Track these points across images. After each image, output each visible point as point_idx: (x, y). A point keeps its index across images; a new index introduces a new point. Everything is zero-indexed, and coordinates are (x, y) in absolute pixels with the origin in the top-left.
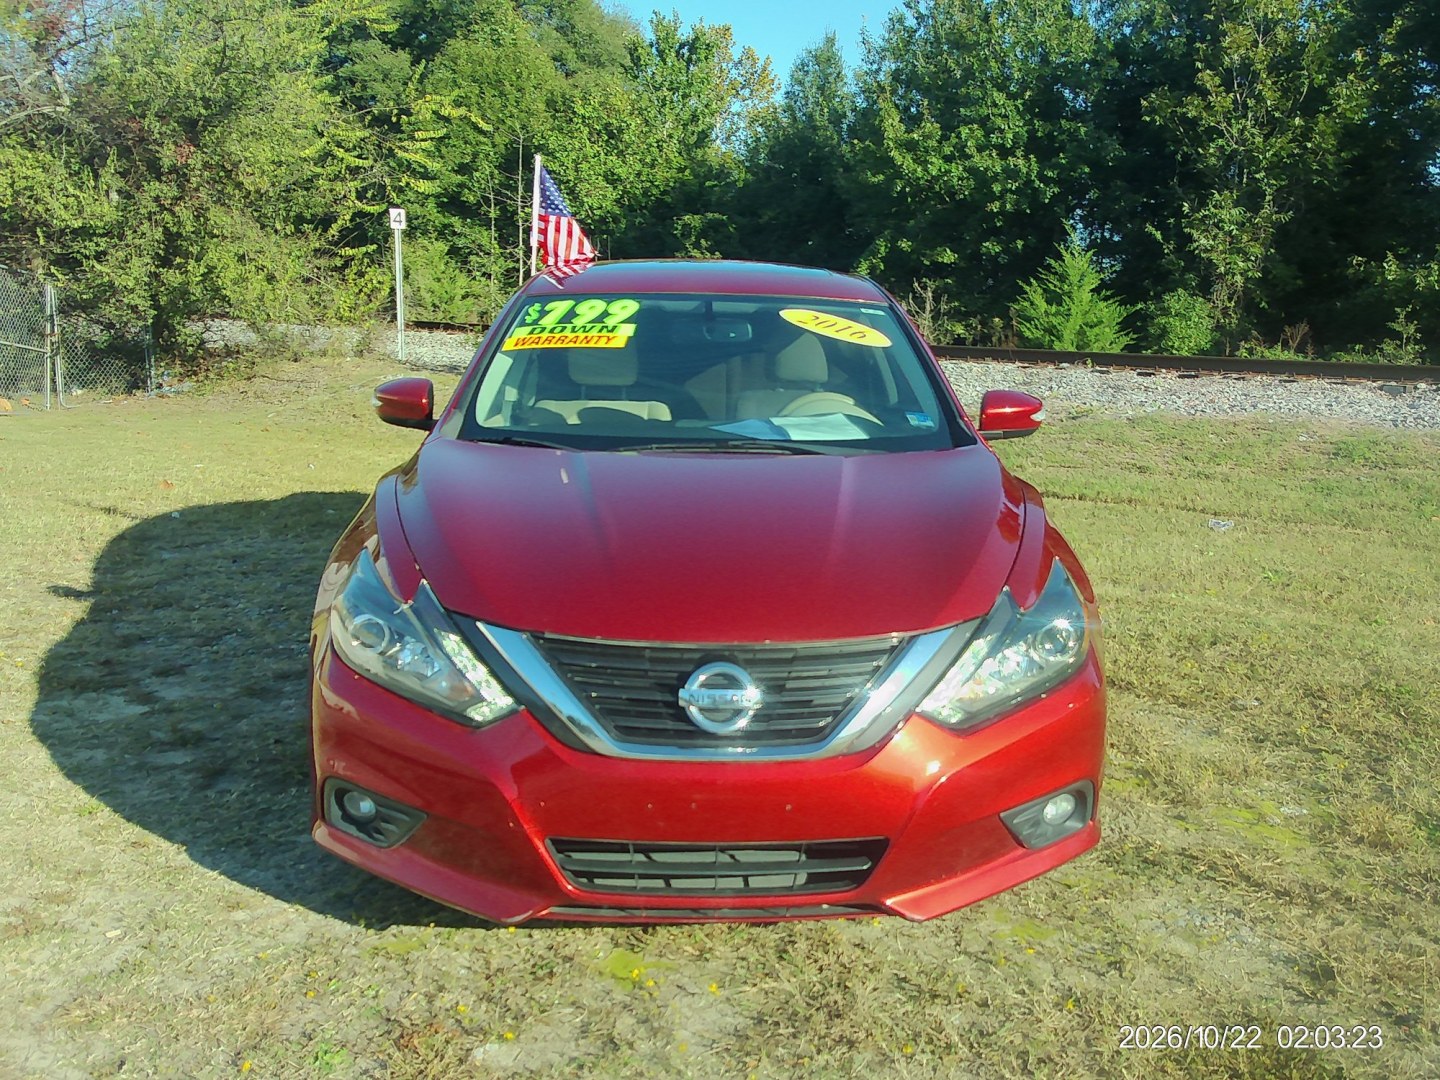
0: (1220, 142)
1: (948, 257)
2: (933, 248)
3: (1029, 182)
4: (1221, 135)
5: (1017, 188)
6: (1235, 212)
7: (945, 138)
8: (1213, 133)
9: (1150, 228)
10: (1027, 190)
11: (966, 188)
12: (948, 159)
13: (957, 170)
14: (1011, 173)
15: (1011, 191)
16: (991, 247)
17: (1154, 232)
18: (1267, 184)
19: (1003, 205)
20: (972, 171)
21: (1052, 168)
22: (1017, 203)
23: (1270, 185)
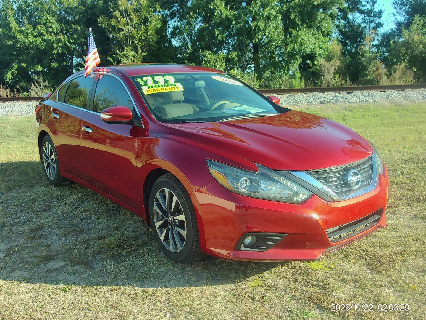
0: (123, 33)
1: (39, 68)
2: (33, 66)
3: (65, 44)
4: (123, 30)
5: (62, 45)
6: (132, 52)
7: (34, 29)
8: (120, 30)
9: (109, 58)
10: (65, 47)
11: (42, 46)
12: (35, 37)
13: (39, 40)
14: (59, 41)
15: (60, 47)
16: (55, 65)
17: (110, 59)
18: (139, 44)
19: (58, 51)
20: (44, 40)
21: (72, 39)
22: (62, 51)
23: (140, 45)
